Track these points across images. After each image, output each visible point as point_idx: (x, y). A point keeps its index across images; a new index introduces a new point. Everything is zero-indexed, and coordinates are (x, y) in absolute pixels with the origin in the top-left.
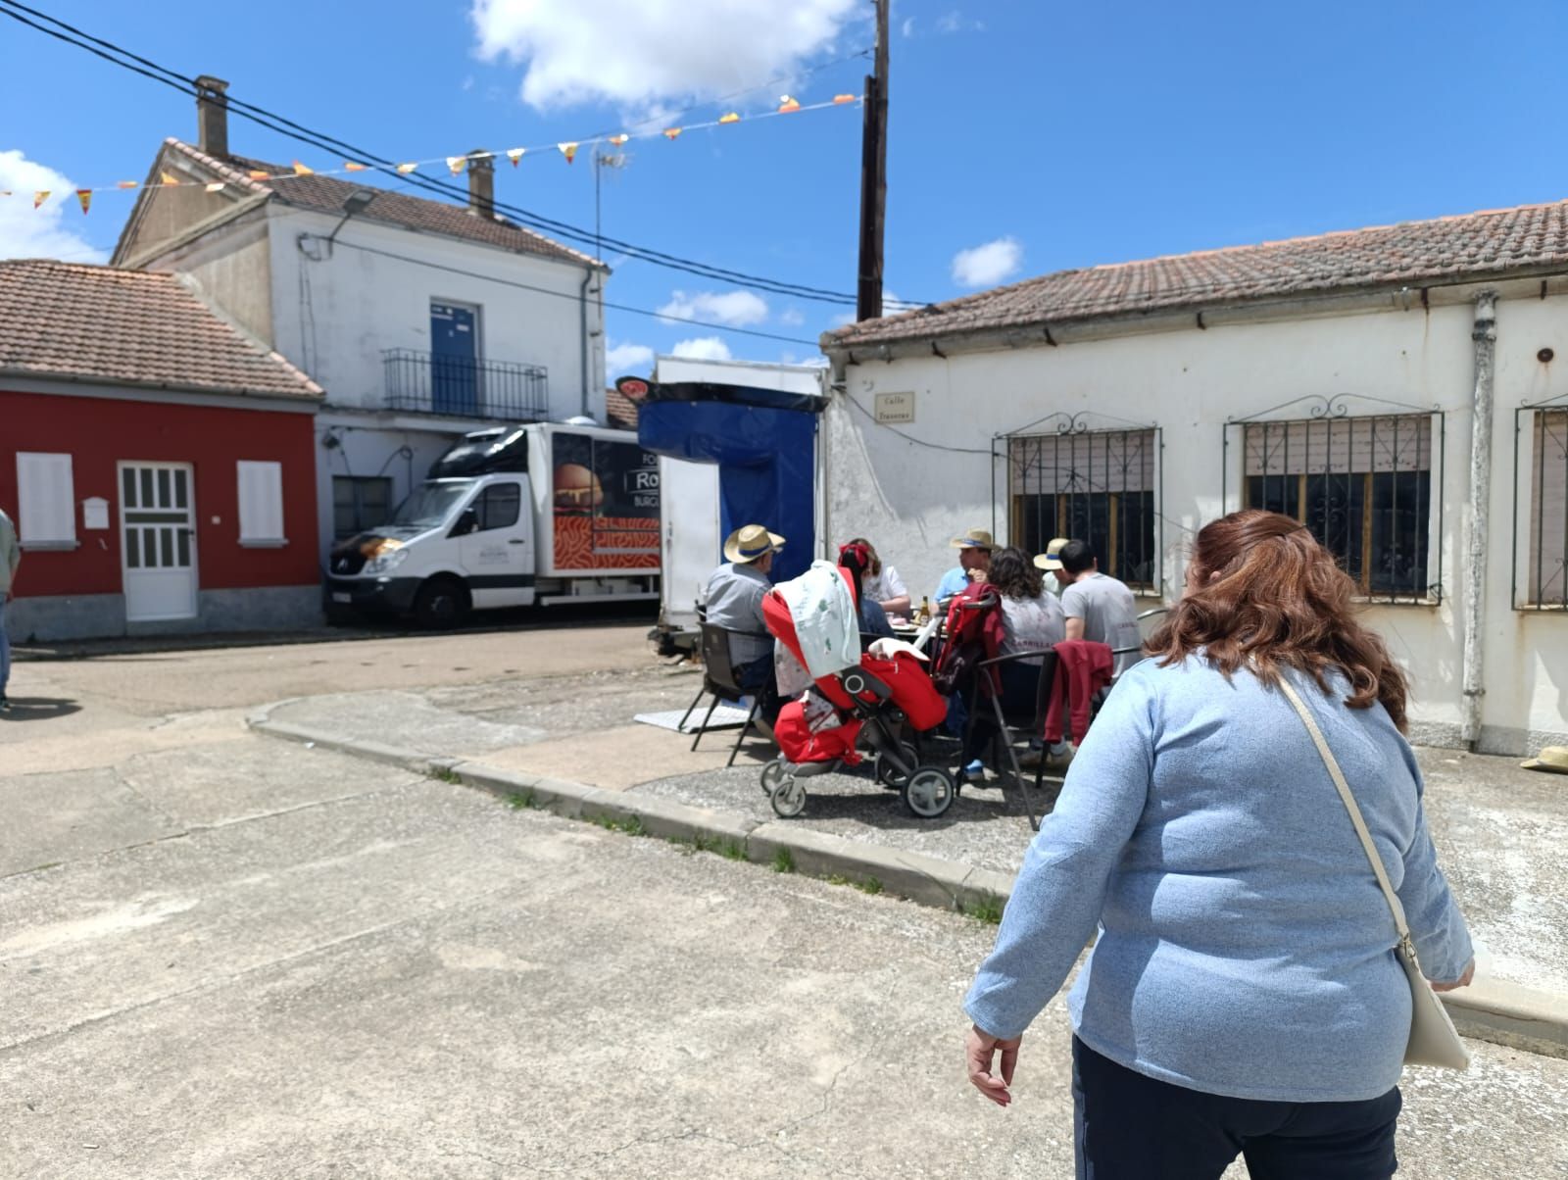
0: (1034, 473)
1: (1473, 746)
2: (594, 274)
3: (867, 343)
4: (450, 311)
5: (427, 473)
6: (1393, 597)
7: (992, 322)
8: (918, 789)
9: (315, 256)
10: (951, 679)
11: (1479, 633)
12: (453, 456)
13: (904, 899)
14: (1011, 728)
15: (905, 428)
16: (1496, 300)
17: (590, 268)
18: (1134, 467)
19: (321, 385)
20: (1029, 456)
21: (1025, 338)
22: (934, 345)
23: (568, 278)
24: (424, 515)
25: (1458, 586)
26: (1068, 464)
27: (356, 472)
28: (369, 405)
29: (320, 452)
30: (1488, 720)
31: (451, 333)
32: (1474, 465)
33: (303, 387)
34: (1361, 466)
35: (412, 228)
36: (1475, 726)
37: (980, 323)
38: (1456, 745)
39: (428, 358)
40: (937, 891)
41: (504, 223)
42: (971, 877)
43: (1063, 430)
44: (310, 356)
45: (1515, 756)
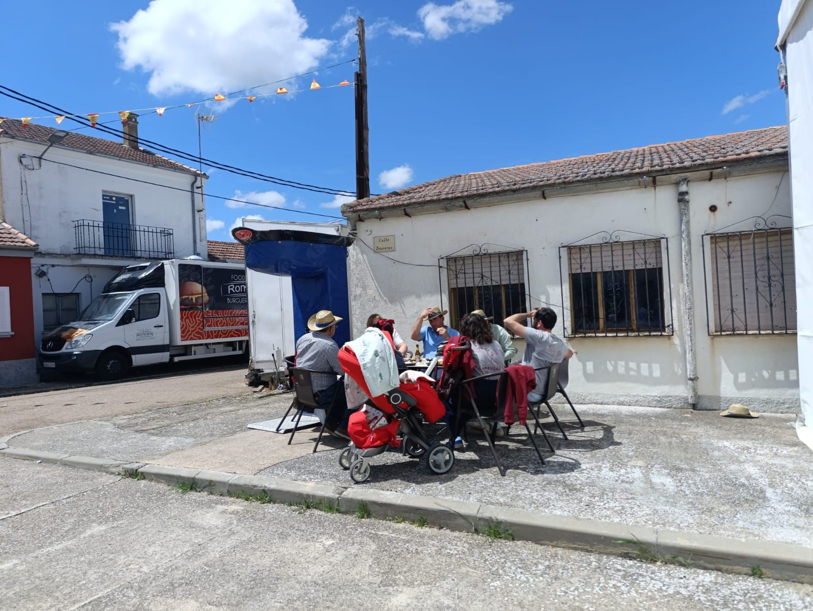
0: (461, 276)
1: (694, 406)
2: (199, 179)
3: (367, 210)
4: (114, 199)
5: (103, 290)
6: (650, 332)
7: (435, 198)
9: (31, 167)
11: (693, 349)
12: (118, 279)
15: (391, 255)
16: (688, 182)
17: (196, 175)
18: (514, 271)
19: (34, 241)
20: (458, 267)
21: (454, 205)
22: (404, 209)
23: (183, 181)
24: (101, 314)
25: (681, 325)
26: (480, 271)
27: (56, 291)
28: (67, 252)
29: (35, 280)
30: (700, 393)
31: (115, 211)
32: (684, 264)
33: (23, 242)
34: (629, 267)
35: (91, 153)
36: (695, 396)
37: (428, 198)
38: (686, 406)
39: (101, 224)
41: (144, 150)
43: (475, 253)
44: (27, 224)
45: (715, 410)
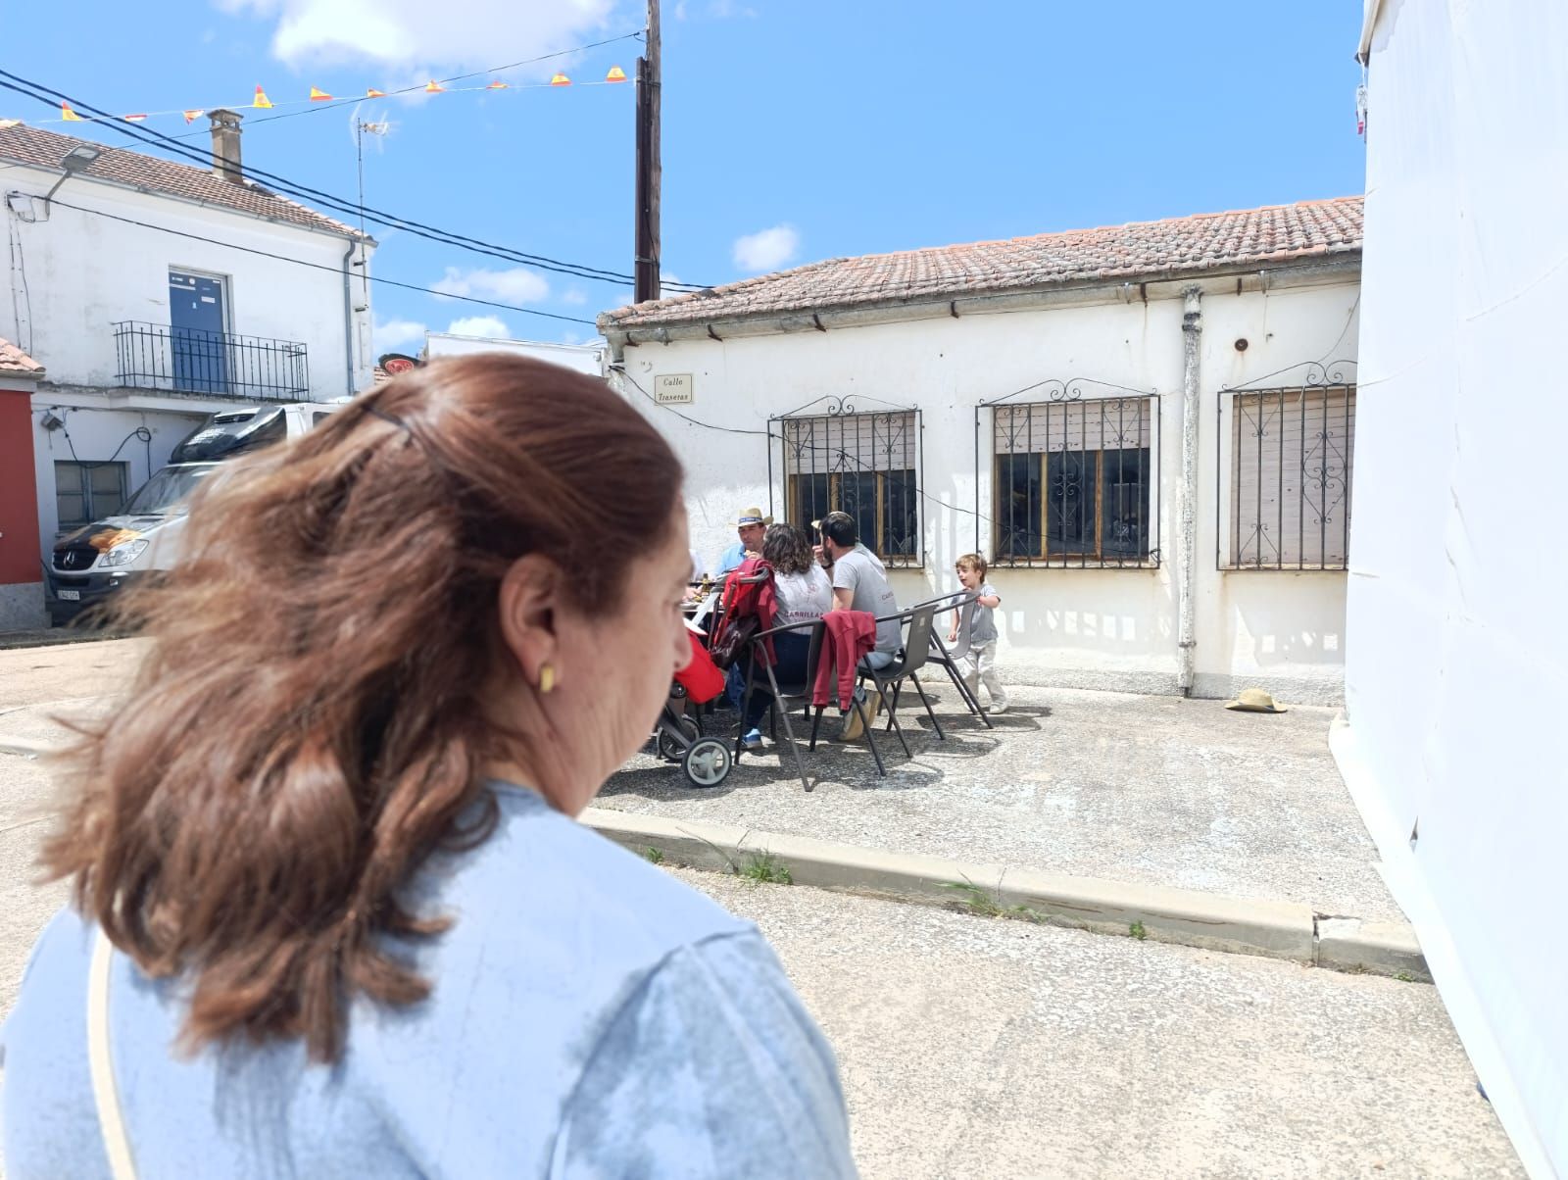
0: (807, 453)
1: (1187, 692)
2: (358, 246)
3: (644, 324)
4: (192, 281)
5: (169, 458)
6: (1121, 562)
7: (765, 307)
8: (697, 760)
9: (29, 216)
10: (728, 651)
11: (1191, 594)
12: (198, 439)
13: (683, 866)
14: (783, 696)
15: (684, 409)
16: (1201, 295)
17: (353, 240)
18: (898, 448)
19: (38, 361)
20: (802, 437)
21: (796, 323)
22: (709, 327)
23: (330, 249)
24: (166, 502)
25: (1174, 552)
26: (838, 444)
27: (80, 458)
28: (98, 383)
29: (39, 436)
30: (1199, 669)
31: (195, 305)
32: (1185, 443)
33: (15, 363)
34: (1093, 445)
35: (146, 192)
36: (1188, 673)
37: (753, 308)
38: (1174, 690)
39: (167, 332)
40: (715, 856)
41: (253, 188)
42: (745, 840)
43: (832, 412)
44: (24, 327)
45: (1221, 699)
